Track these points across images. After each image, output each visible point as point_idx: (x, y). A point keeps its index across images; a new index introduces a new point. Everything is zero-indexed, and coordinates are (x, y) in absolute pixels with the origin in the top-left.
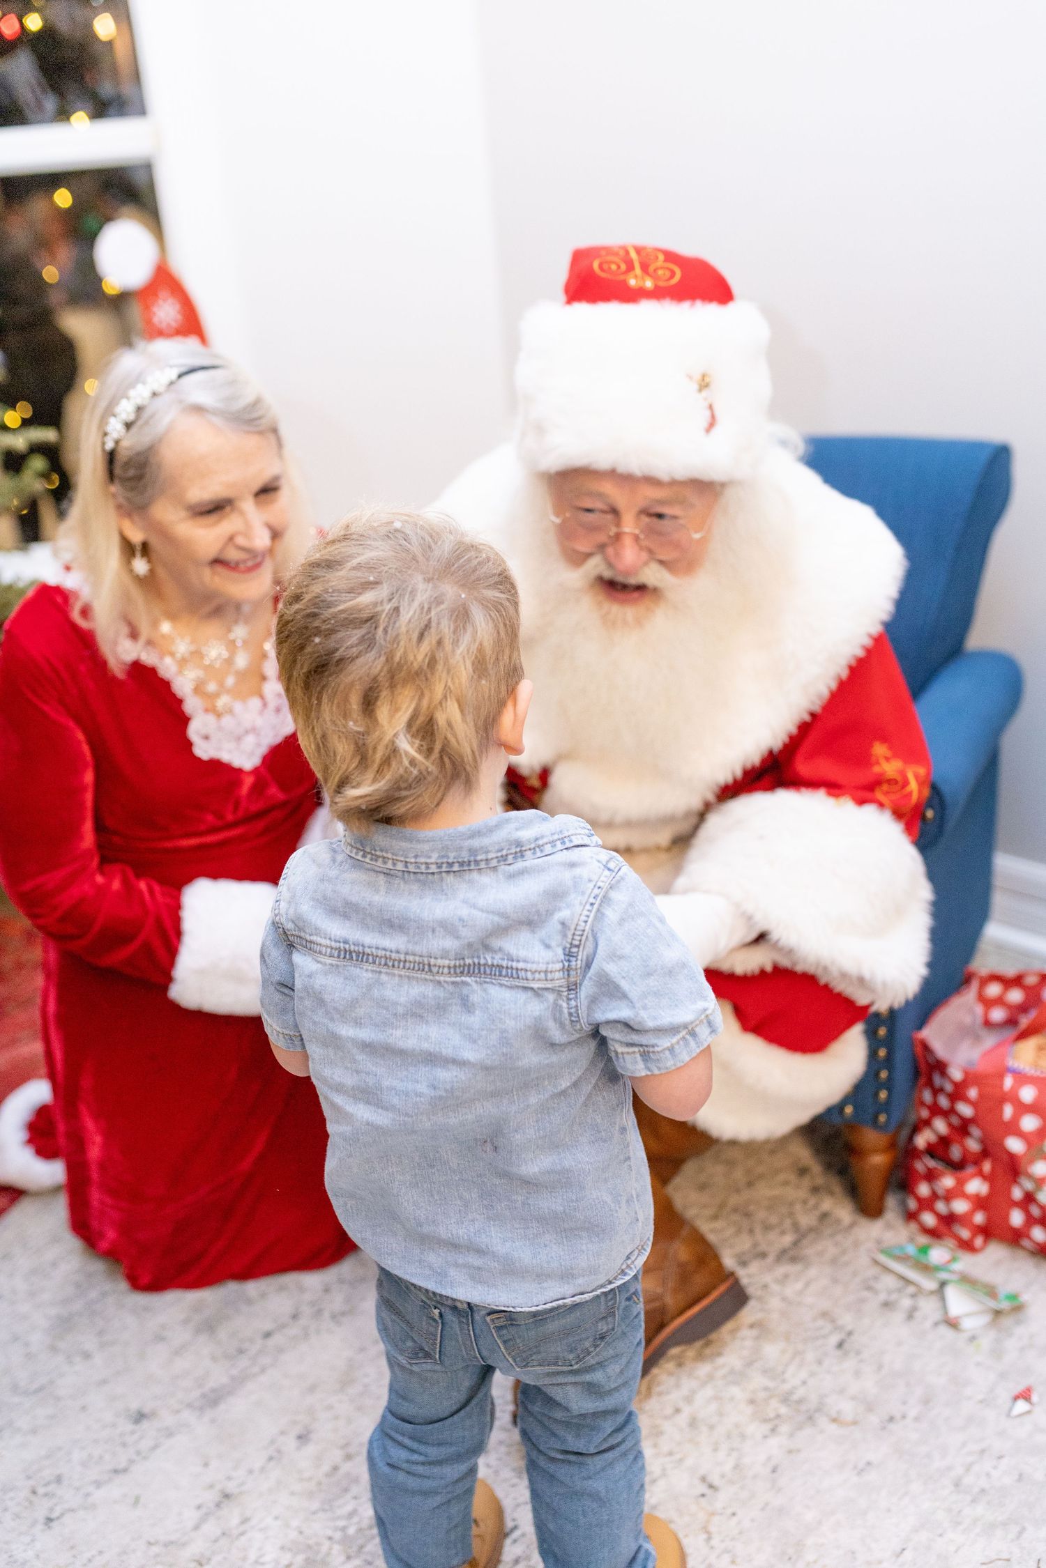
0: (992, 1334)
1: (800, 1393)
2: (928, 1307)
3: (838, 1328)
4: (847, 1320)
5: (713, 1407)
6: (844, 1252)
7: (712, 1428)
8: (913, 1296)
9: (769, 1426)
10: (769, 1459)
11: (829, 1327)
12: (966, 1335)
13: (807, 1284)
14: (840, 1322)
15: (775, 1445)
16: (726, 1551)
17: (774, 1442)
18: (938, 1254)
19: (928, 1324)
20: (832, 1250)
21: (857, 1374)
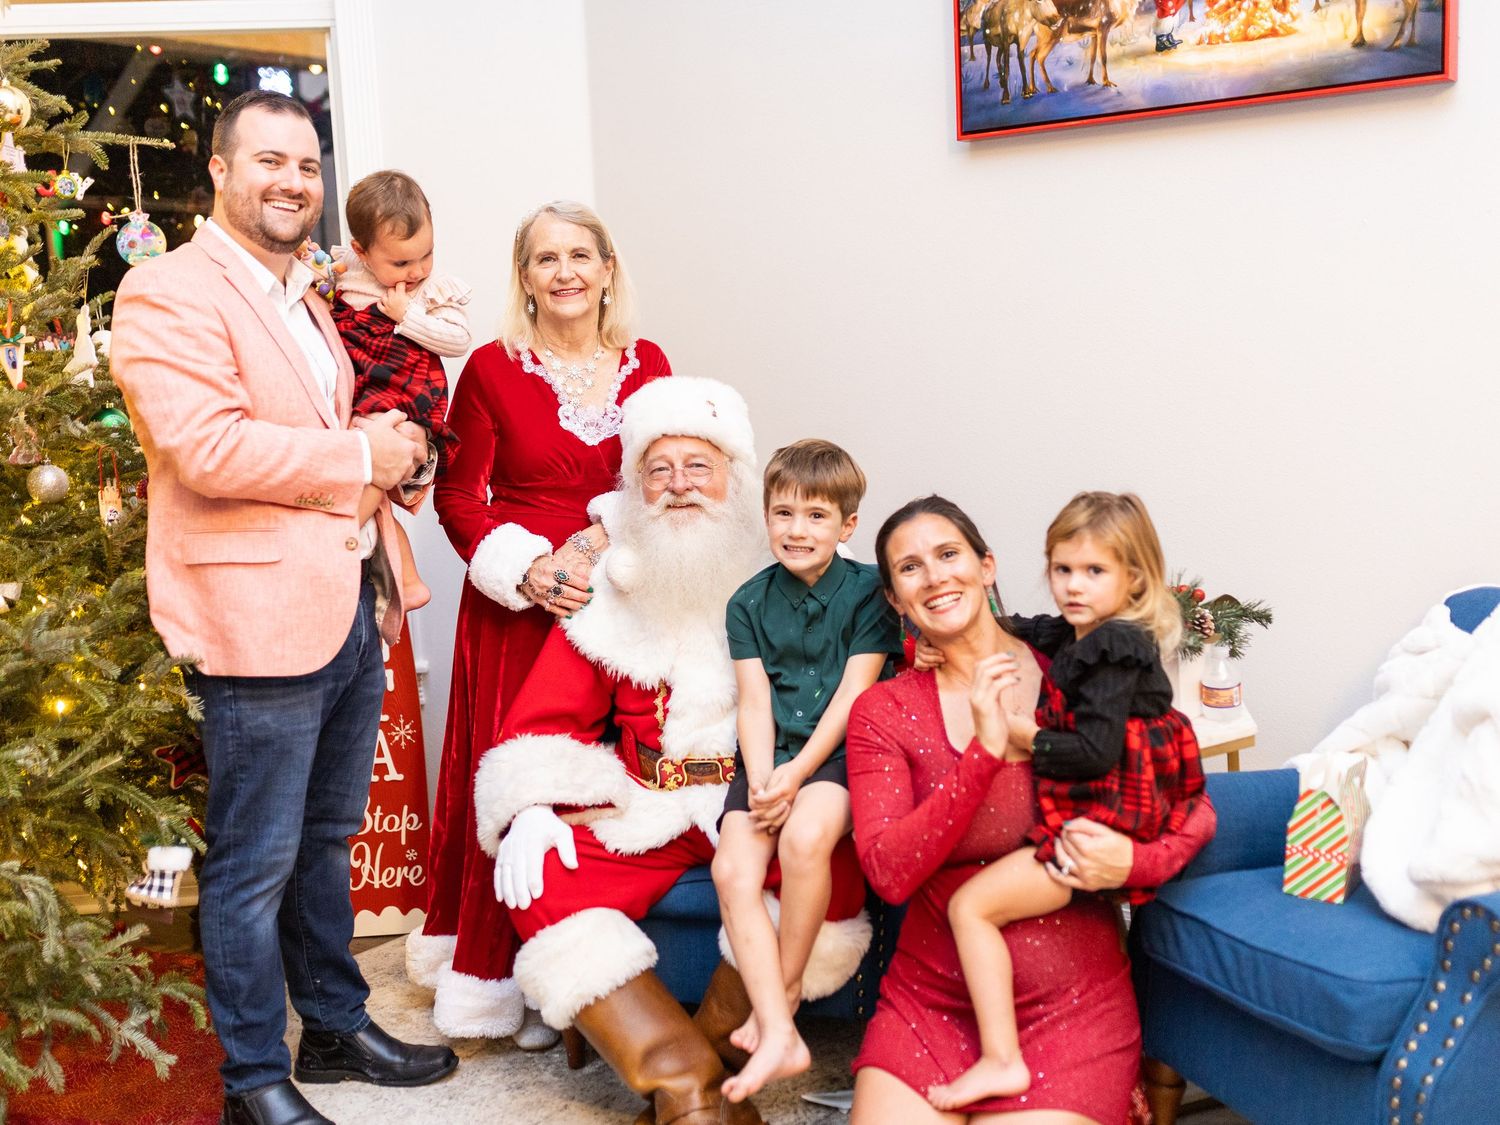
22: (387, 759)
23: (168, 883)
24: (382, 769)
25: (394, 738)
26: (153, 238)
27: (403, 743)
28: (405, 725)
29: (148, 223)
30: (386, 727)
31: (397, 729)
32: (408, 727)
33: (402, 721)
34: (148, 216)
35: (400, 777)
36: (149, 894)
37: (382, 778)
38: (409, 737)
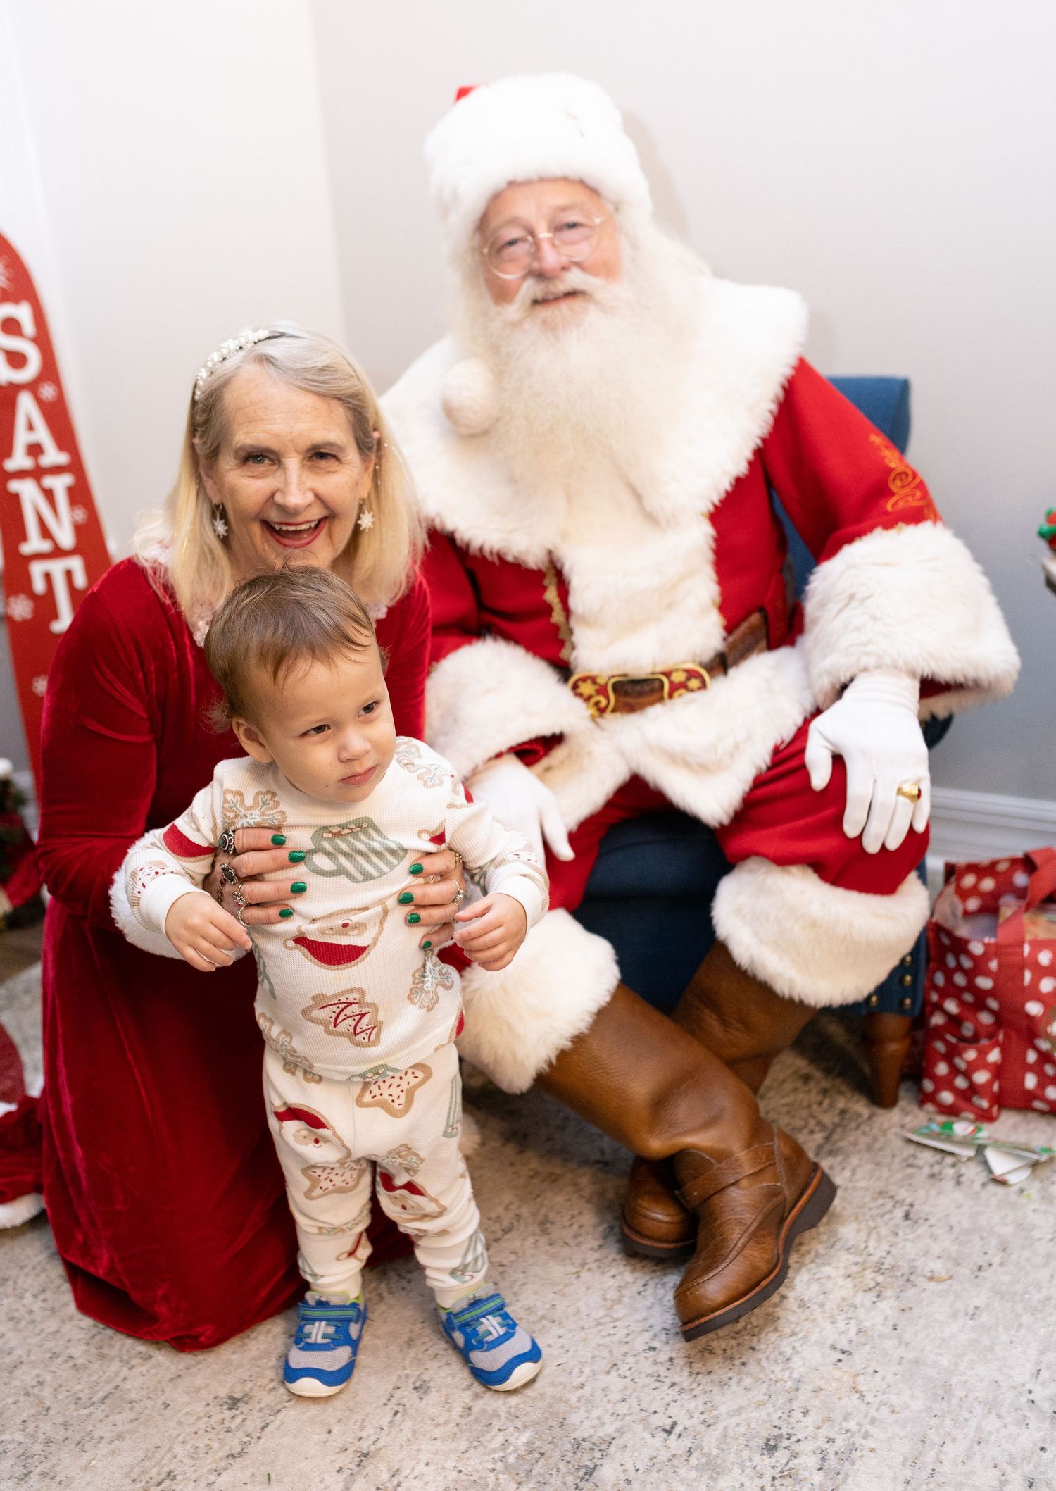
0: (1037, 1185)
1: (889, 1261)
2: (972, 1172)
3: (897, 1203)
4: (903, 1194)
5: (815, 1288)
6: (875, 1139)
7: (822, 1305)
8: (953, 1165)
9: (874, 1293)
10: (886, 1318)
11: (890, 1204)
12: (1016, 1188)
13: (854, 1172)
14: (898, 1198)
15: (887, 1306)
16: (882, 1404)
17: (883, 1305)
18: (961, 1128)
19: (977, 1186)
20: (864, 1141)
21: (934, 1238)
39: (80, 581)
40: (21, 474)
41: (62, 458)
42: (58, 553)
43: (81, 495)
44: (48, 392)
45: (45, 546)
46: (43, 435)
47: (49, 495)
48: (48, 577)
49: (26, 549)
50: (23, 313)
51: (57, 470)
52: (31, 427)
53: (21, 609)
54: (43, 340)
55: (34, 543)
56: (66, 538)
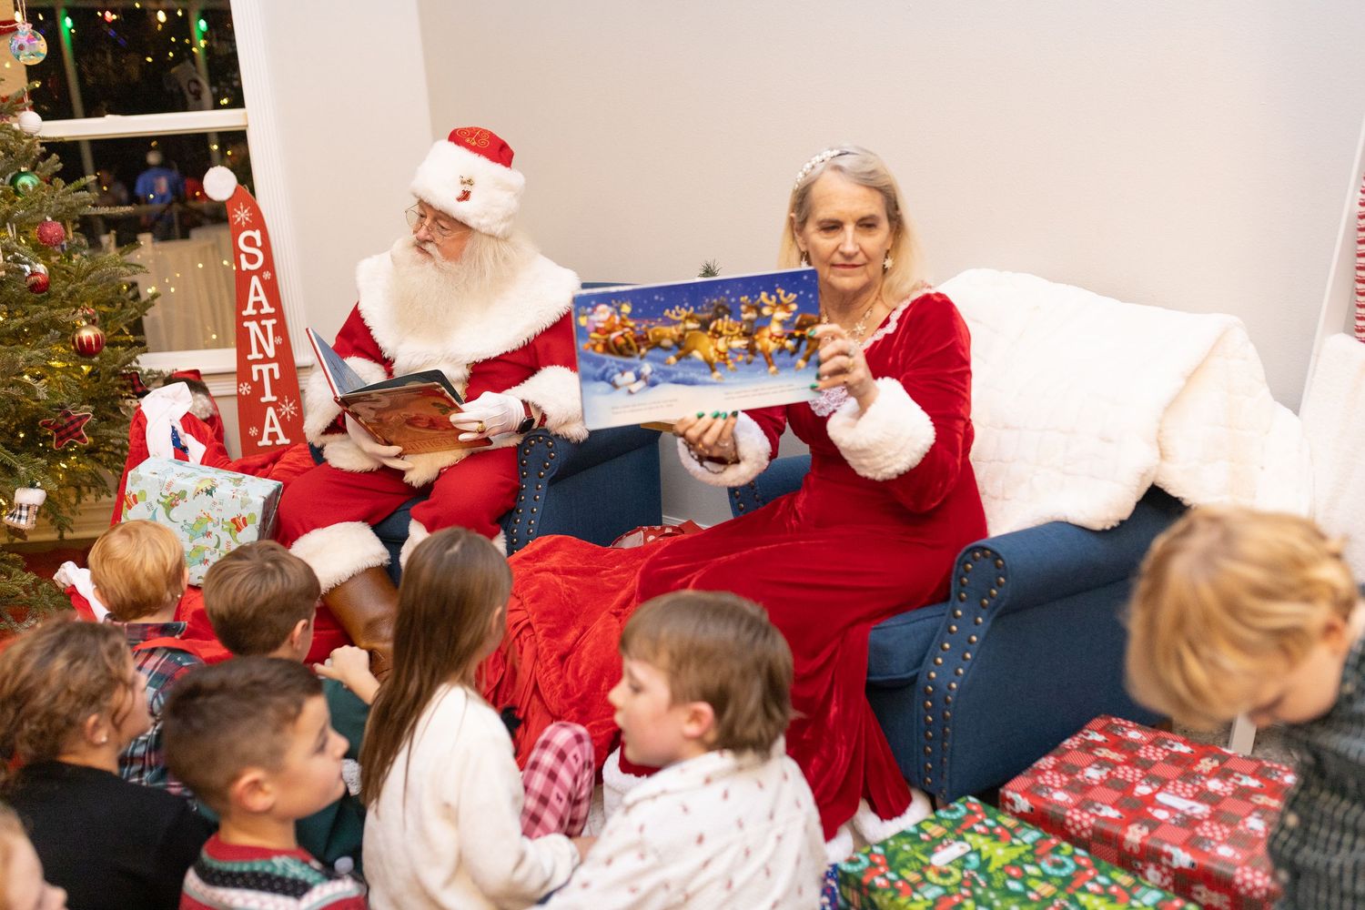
22: (277, 429)
23: (24, 513)
24: (273, 436)
25: (281, 413)
26: (36, 42)
27: (289, 417)
28: (289, 403)
29: (32, 31)
30: (275, 405)
31: (284, 406)
32: (291, 405)
33: (287, 401)
34: (31, 25)
35: (287, 441)
36: (18, 521)
37: (274, 442)
38: (292, 412)
39: (277, 376)
40: (250, 318)
41: (272, 310)
42: (266, 360)
43: (281, 329)
44: (267, 275)
45: (261, 356)
46: (262, 298)
47: (264, 329)
48: (260, 372)
49: (250, 357)
50: (257, 235)
51: (268, 316)
52: (257, 294)
53: (246, 389)
54: (266, 248)
55: (255, 355)
56: (271, 352)
